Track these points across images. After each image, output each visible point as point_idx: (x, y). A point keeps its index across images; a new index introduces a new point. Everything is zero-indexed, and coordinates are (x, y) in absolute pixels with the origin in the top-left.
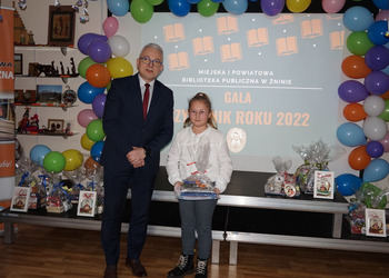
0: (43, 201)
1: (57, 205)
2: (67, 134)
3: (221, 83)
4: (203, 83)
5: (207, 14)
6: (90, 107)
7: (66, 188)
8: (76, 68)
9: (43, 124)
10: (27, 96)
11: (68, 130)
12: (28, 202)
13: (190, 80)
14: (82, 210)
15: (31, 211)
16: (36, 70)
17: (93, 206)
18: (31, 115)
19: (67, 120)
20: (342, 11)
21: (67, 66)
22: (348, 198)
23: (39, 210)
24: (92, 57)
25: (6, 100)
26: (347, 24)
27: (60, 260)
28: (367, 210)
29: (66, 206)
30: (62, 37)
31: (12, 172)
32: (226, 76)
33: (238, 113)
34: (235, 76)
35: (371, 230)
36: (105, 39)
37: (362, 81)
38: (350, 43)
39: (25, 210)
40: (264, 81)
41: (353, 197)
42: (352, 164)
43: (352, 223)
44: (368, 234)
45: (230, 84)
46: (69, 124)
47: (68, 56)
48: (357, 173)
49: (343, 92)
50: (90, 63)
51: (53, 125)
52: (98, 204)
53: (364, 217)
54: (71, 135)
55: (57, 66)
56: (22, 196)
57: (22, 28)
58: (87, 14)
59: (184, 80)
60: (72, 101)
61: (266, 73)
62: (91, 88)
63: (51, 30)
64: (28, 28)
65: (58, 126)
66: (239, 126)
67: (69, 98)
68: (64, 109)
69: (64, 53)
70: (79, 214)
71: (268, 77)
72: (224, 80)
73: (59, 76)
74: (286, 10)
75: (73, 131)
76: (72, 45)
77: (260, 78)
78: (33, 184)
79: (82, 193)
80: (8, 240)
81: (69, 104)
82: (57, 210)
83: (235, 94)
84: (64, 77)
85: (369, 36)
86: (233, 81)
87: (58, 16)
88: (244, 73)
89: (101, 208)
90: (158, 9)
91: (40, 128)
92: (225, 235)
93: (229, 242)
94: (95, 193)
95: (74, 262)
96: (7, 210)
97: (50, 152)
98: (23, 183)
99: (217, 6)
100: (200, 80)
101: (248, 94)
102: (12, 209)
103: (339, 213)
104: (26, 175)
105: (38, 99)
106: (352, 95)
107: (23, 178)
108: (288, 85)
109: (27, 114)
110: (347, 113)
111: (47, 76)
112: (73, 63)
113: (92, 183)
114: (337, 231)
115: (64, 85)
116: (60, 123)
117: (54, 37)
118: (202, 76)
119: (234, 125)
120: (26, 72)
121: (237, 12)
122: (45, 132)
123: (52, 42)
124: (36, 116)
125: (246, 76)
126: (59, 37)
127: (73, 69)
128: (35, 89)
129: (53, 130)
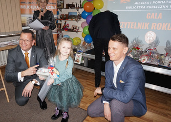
2: (77, 32)
3: (146, 9)
4: (137, 9)
8: (82, 4)
9: (70, 27)
10: (65, 17)
13: (130, 7)
19: (78, 26)
21: (78, 4)
32: (149, 5)
33: (153, 24)
34: (155, 5)
45: (151, 9)
51: (73, 28)
54: (79, 31)
59: (127, 8)
60: (80, 18)
62: (86, 13)
66: (153, 31)
67: (79, 17)
70: (75, 62)
72: (147, 7)
73: (75, 8)
77: (169, 5)
79: (76, 54)
83: (153, 14)
84: (77, 8)
86: (153, 7)
88: (160, 2)
91: (69, 29)
100: (135, 7)
101: (161, 14)
109: (65, 23)
111: (71, 8)
112: (80, 3)
115: (78, 12)
116: (76, 27)
118: (136, 5)
119: (150, 30)
120: (65, 7)
124: (68, 24)
125: (161, 4)
128: (68, 14)
129: (73, 30)
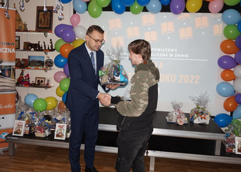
0: (33, 129)
1: (41, 132)
2: (47, 86)
5: (136, 13)
6: (62, 70)
7: (47, 121)
8: (54, 45)
9: (32, 80)
10: (23, 63)
11: (48, 84)
12: (24, 130)
14: (58, 136)
15: (25, 136)
16: (28, 46)
17: (64, 133)
18: (25, 74)
19: (47, 78)
20: (222, 12)
21: (48, 44)
22: (223, 129)
23: (30, 135)
24: (64, 39)
25: (10, 66)
26: (224, 20)
27: (44, 167)
28: (237, 138)
29: (47, 133)
30: (45, 26)
31: (14, 111)
34: (153, 52)
35: (239, 151)
36: (72, 27)
37: (233, 56)
38: (226, 32)
39: (22, 135)
40: (171, 55)
41: (227, 128)
42: (226, 107)
43: (227, 145)
44: (237, 153)
46: (48, 81)
47: (49, 38)
48: (229, 113)
49: (221, 62)
50: (63, 43)
51: (39, 81)
52: (67, 132)
53: (234, 142)
54: (50, 87)
55: (42, 44)
56: (19, 126)
57: (20, 20)
58: (62, 15)
60: (51, 66)
61: (172, 50)
62: (63, 58)
63: (38, 21)
64: (24, 20)
65: (42, 81)
67: (49, 64)
68: (46, 70)
69: (46, 36)
70: (55, 138)
71: (174, 53)
73: (42, 50)
74: (186, 11)
75: (51, 84)
76: (51, 31)
77: (168, 53)
78: (27, 119)
79: (57, 125)
80: (11, 153)
81: (49, 68)
82: (42, 135)
84: (46, 51)
85: (238, 28)
87: (43, 13)
88: (159, 50)
89: (69, 134)
90: (105, 9)
91: (31, 82)
92: (147, 153)
93: (149, 157)
94: (66, 125)
95: (52, 168)
96: (10, 135)
97: (38, 99)
98: (20, 118)
99: (142, 8)
101: (161, 63)
102: (13, 134)
103: (219, 140)
104: (22, 113)
105: (29, 65)
106: (226, 65)
107: (21, 115)
108: (186, 58)
109: (22, 73)
110: (223, 76)
111: (35, 50)
112: (51, 43)
113: (64, 119)
114: (218, 151)
115: (46, 56)
116: (43, 80)
117: (39, 26)
120: (22, 48)
121: (154, 12)
122: (34, 85)
123: (39, 29)
124: (28, 75)
125: (160, 52)
126: (43, 26)
127: (52, 46)
128: (27, 58)
129: (39, 84)
